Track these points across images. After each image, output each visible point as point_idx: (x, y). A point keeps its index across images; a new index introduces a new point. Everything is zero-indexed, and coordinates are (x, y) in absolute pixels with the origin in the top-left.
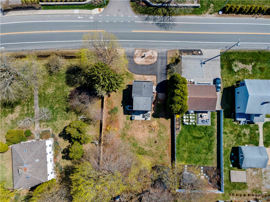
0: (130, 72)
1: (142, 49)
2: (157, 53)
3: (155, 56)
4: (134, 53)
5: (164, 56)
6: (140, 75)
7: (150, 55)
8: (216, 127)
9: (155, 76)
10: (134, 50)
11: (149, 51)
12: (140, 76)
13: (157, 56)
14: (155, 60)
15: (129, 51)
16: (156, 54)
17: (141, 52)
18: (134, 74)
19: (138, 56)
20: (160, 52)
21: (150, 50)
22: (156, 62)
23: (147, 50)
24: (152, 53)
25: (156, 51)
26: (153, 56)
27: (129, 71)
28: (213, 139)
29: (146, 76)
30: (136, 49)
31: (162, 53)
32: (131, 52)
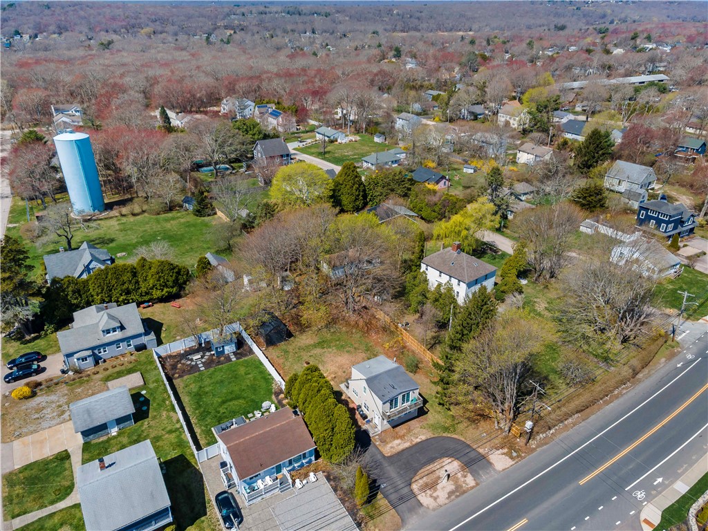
0: (444, 435)
1: (464, 492)
2: (425, 504)
3: (423, 494)
4: (473, 476)
5: (403, 507)
6: (420, 440)
7: (435, 490)
8: (197, 430)
9: (389, 455)
10: (478, 482)
11: (448, 498)
12: (418, 440)
13: (419, 497)
14: (415, 487)
15: (488, 473)
16: (424, 499)
17: (461, 487)
18: (433, 436)
19: (459, 475)
20: (421, 511)
21: (447, 501)
22: (410, 485)
23: (453, 497)
24: (435, 499)
25: (431, 507)
26: (429, 492)
27: (449, 435)
28: (197, 411)
29: (407, 445)
30: (477, 484)
31: (411, 510)
32: (481, 472)
